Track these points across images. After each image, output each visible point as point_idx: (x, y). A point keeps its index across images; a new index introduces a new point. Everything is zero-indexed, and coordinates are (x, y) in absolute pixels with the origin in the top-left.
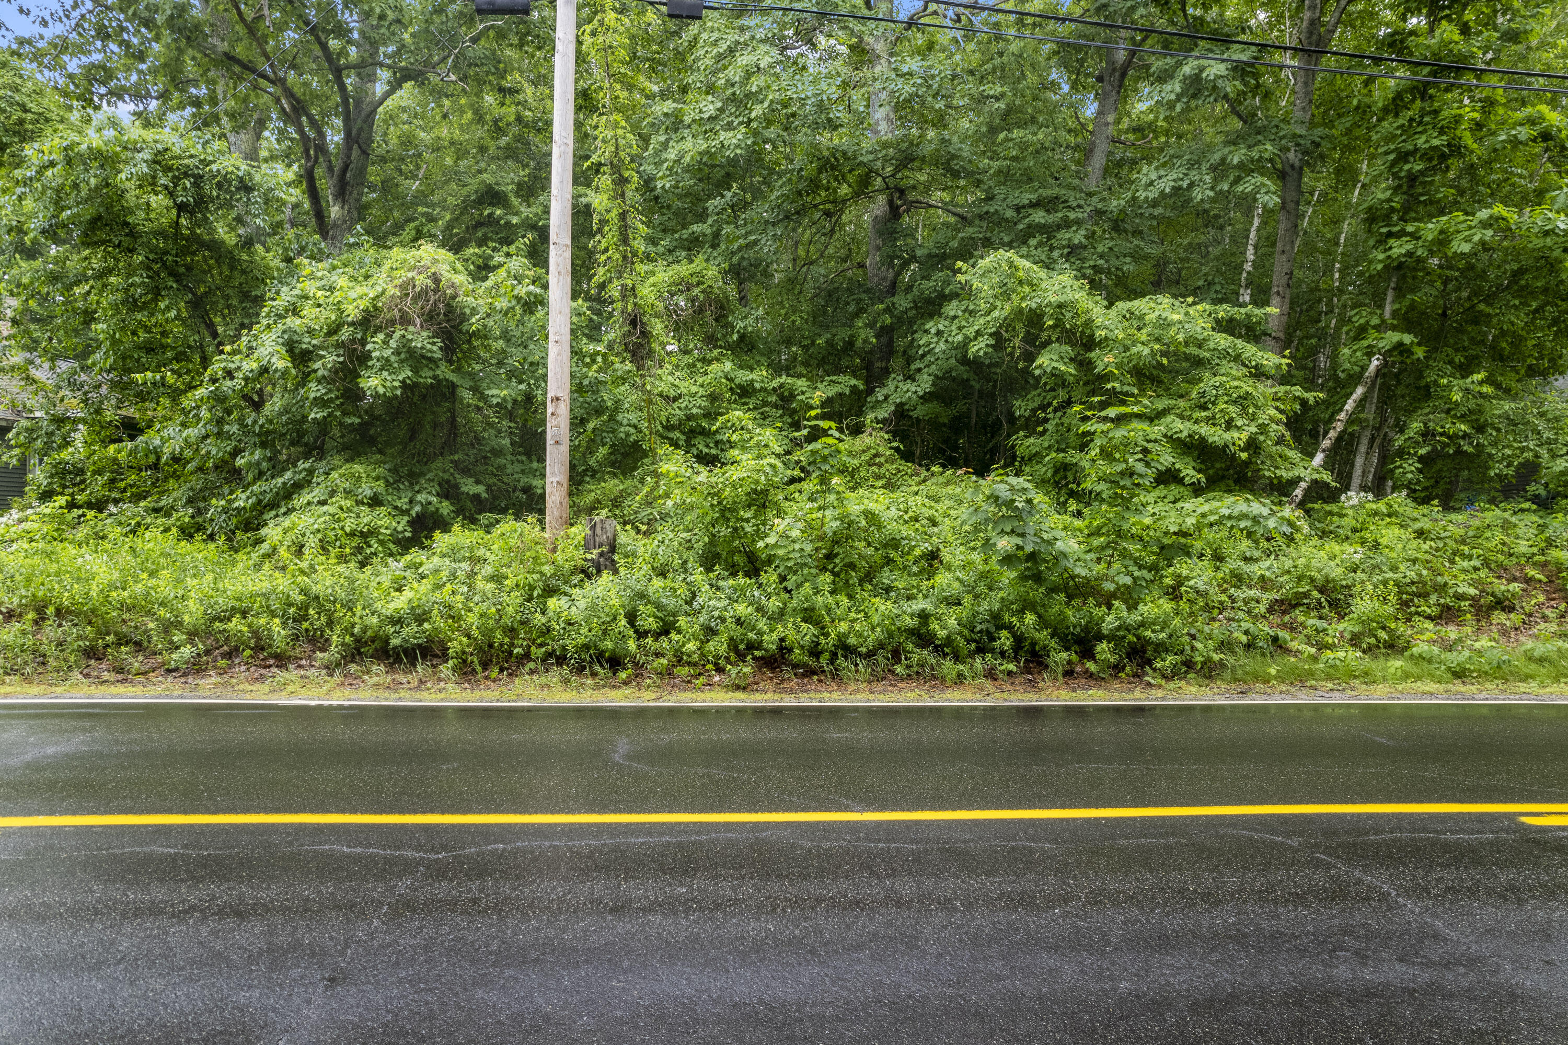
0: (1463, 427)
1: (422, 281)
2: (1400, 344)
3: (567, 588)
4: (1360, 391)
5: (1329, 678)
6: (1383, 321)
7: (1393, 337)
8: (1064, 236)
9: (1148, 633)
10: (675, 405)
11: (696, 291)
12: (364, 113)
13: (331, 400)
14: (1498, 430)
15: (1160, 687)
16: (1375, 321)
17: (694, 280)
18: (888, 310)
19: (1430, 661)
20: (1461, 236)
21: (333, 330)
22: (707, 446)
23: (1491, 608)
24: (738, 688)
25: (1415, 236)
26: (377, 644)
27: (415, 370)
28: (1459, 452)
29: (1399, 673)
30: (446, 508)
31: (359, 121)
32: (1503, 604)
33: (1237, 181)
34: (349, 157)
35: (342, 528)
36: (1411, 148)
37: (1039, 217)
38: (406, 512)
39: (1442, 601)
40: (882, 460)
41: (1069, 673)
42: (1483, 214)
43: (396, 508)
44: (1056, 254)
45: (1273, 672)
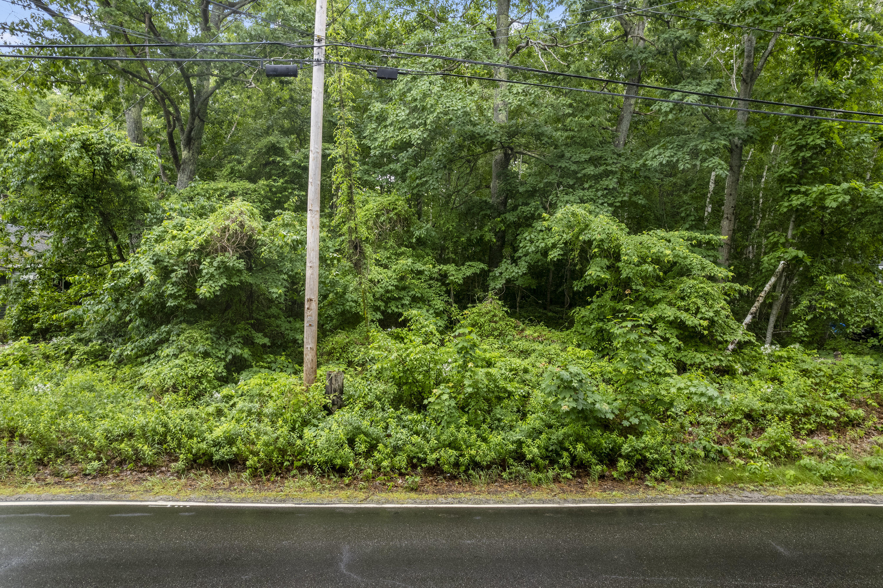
0: (832, 304)
1: (234, 227)
2: (796, 257)
3: (315, 421)
4: (773, 280)
5: (752, 481)
6: (787, 240)
7: (793, 252)
8: (605, 182)
9: (648, 454)
10: (379, 286)
11: (392, 215)
12: (202, 99)
13: (180, 296)
14: (852, 306)
15: (654, 487)
16: (782, 240)
17: (392, 207)
18: (502, 221)
19: (810, 470)
20: (831, 197)
21: (182, 253)
22: (397, 307)
23: (846, 424)
24: (412, 490)
25: (806, 194)
26: (206, 458)
27: (229, 278)
28: (829, 318)
29: (792, 479)
30: (246, 353)
31: (199, 103)
32: (854, 423)
33: (704, 160)
34: (193, 124)
35: (186, 374)
36: (804, 143)
37: (590, 170)
38: (224, 359)
39: (818, 420)
40: (497, 319)
41: (602, 477)
42: (845, 185)
43: (217, 357)
44: (600, 193)
45: (719, 479)
